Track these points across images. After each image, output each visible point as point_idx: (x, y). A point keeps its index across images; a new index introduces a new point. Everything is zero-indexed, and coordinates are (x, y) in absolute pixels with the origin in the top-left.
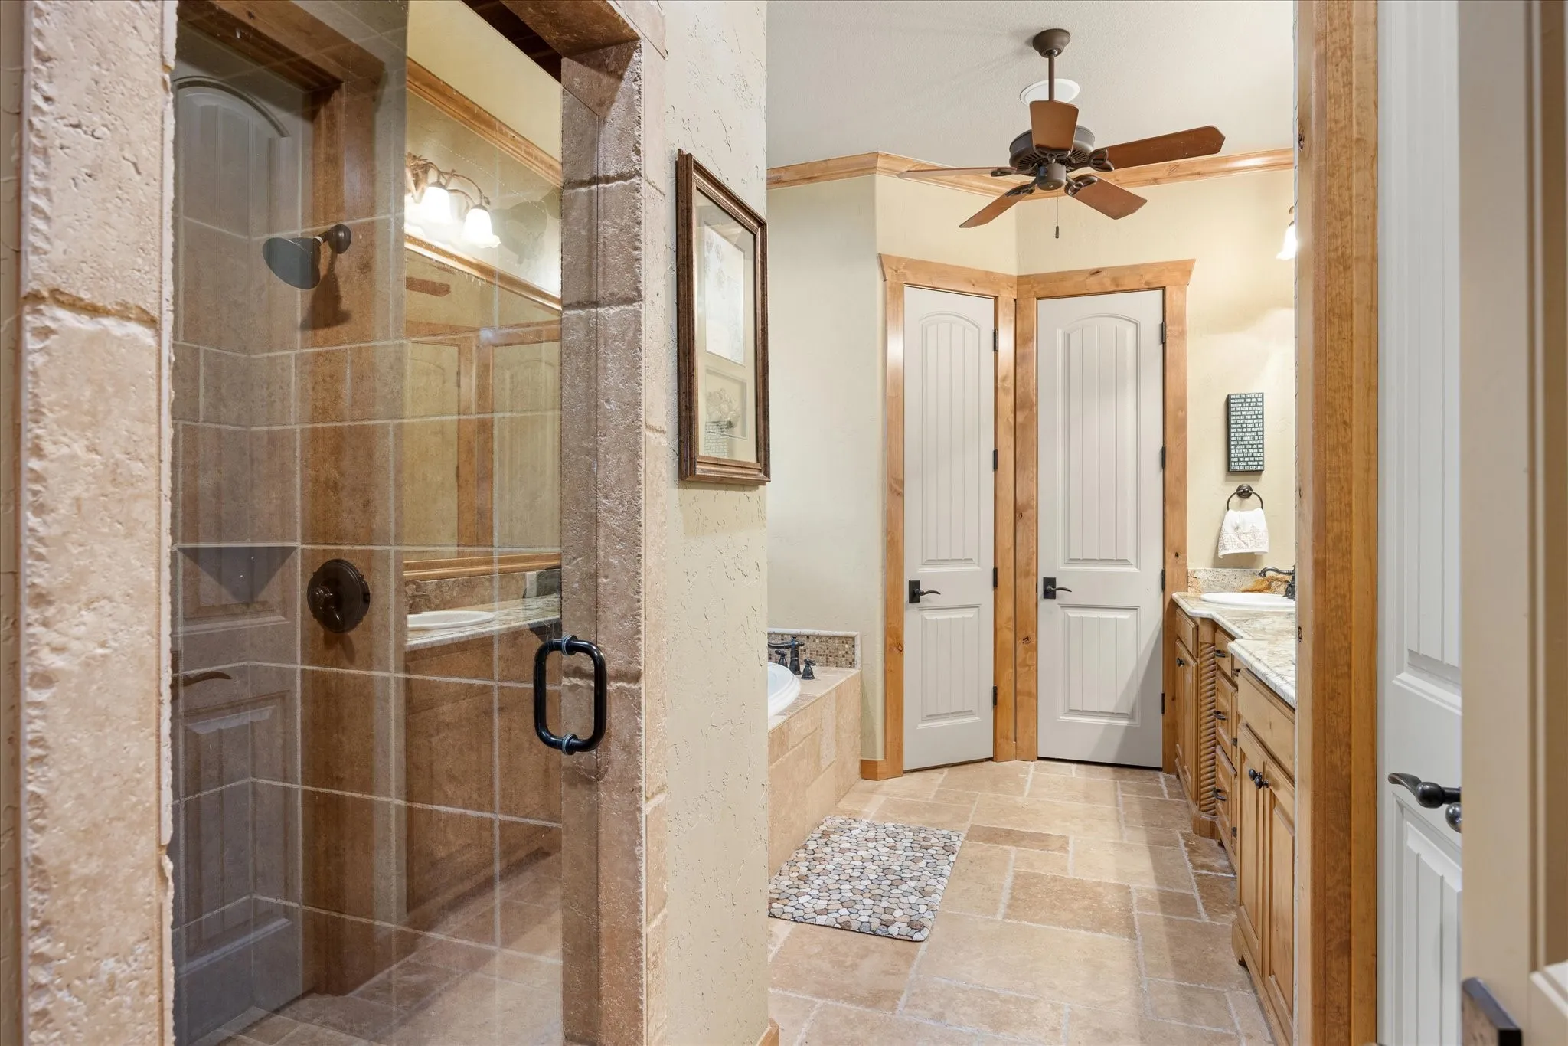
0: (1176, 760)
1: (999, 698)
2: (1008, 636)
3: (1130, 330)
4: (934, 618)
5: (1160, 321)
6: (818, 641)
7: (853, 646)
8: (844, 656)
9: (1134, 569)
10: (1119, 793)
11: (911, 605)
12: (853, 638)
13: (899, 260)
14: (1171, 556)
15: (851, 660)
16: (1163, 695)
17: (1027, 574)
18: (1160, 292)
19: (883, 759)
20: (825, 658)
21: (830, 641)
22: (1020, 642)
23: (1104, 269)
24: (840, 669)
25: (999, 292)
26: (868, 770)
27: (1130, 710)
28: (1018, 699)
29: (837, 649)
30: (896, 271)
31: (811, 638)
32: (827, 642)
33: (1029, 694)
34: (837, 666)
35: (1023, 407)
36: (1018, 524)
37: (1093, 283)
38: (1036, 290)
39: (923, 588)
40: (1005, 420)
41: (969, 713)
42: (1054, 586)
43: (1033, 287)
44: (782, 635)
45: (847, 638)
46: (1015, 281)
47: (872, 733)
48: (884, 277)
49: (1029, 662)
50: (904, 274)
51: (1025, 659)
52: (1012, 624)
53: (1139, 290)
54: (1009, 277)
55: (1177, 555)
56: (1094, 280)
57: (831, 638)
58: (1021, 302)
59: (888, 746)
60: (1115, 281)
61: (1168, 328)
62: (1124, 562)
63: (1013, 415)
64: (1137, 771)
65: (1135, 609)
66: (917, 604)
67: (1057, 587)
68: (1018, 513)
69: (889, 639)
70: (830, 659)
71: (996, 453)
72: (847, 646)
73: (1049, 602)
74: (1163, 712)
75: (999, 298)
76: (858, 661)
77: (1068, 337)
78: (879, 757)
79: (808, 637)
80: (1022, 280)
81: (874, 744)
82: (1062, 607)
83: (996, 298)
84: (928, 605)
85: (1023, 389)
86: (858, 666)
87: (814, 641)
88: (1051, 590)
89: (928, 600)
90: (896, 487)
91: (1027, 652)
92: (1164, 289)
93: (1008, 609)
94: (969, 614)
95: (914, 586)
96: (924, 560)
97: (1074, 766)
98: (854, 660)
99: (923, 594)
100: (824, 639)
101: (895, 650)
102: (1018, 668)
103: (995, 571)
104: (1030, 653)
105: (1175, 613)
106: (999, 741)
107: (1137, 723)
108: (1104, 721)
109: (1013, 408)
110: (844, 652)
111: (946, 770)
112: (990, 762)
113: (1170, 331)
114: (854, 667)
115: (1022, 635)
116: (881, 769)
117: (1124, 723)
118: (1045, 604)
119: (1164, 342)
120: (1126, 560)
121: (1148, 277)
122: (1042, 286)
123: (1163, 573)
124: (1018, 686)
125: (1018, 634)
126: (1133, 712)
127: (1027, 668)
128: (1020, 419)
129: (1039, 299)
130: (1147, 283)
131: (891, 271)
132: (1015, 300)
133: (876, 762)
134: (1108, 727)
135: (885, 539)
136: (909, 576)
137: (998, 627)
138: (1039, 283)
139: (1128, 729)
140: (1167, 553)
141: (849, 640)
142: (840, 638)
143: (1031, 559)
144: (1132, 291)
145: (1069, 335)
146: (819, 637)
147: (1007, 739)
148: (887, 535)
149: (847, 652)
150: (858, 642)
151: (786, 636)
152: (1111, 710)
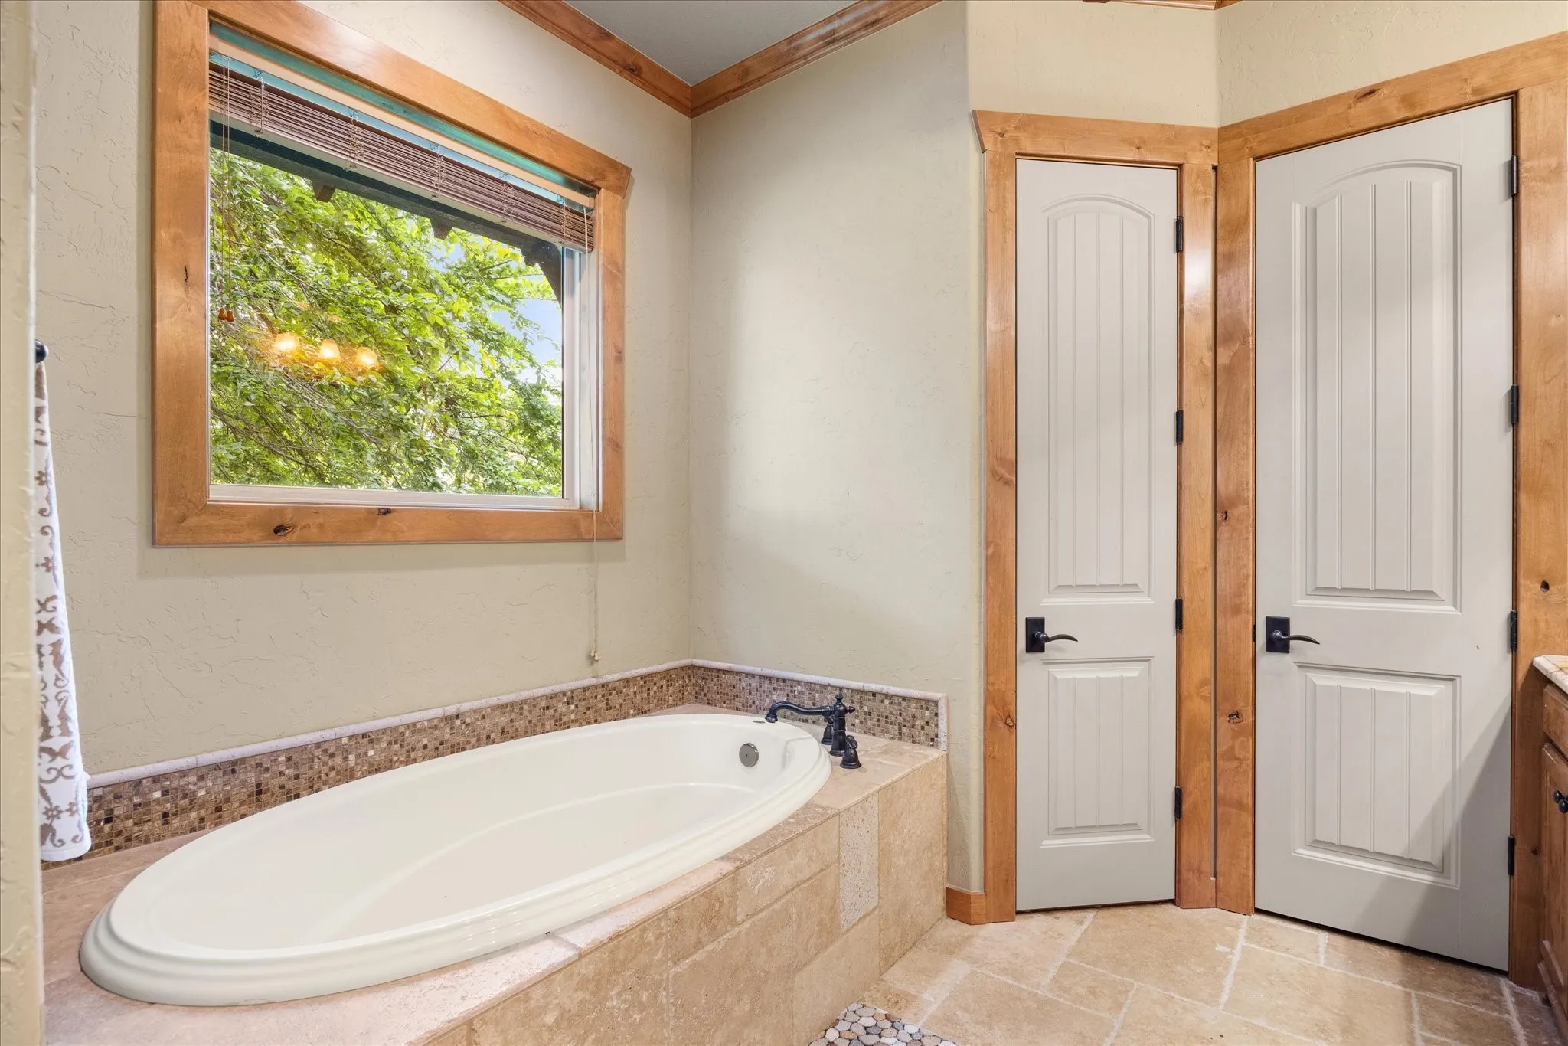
0: (1541, 967)
1: (1185, 807)
2: (1201, 708)
3: (1440, 185)
4: (1070, 676)
5: (1506, 155)
6: (887, 702)
7: (936, 715)
8: (923, 728)
9: (1448, 609)
10: (1417, 1026)
11: (1030, 656)
12: (936, 703)
13: (1008, 117)
14: (1530, 588)
15: (933, 736)
16: (1512, 842)
17: (1237, 610)
18: (1505, 105)
19: (980, 891)
20: (896, 728)
21: (904, 704)
22: (1223, 720)
23: (1384, 84)
24: (917, 746)
25: (1185, 156)
26: (957, 906)
27: (1439, 854)
28: (1220, 811)
29: (914, 717)
30: (1002, 135)
31: (879, 697)
32: (900, 704)
33: (1240, 805)
34: (914, 742)
35: (1230, 338)
36: (1220, 529)
37: (1363, 114)
38: (1254, 145)
39: (1050, 631)
40: (1197, 363)
41: (1132, 827)
42: (1286, 632)
43: (1246, 140)
44: (841, 689)
45: (927, 701)
46: (1215, 137)
47: (964, 848)
48: (982, 145)
49: (1241, 754)
50: (1017, 141)
51: (1232, 748)
52: (1208, 690)
53: (1458, 108)
54: (1203, 132)
55: (1546, 586)
56: (1364, 106)
57: (904, 699)
58: (1225, 169)
59: (989, 873)
60: (1407, 100)
61: (1525, 165)
62: (1428, 595)
63: (1211, 354)
64: (1453, 970)
65: (1450, 679)
66: (1038, 655)
67: (1293, 632)
68: (1221, 511)
69: (990, 708)
70: (904, 730)
71: (1179, 416)
72: (927, 713)
73: (1276, 658)
74: (1511, 872)
75: (1186, 168)
76: (942, 739)
77: (1312, 216)
78: (975, 887)
79: (874, 694)
80: (1226, 133)
81: (966, 863)
82: (1302, 666)
83: (1180, 167)
84: (1058, 656)
85: (1228, 311)
86: (943, 745)
87: (883, 702)
88: (1279, 639)
89: (1058, 649)
90: (1002, 471)
91: (1236, 735)
92: (1514, 96)
93: (1201, 665)
94: (1132, 672)
95: (1035, 626)
96: (1053, 586)
97: (1323, 937)
98: (937, 736)
99: (1048, 639)
100: (896, 700)
101: (1001, 725)
102: (1220, 762)
103: (1179, 604)
104: (1241, 739)
105: (1542, 694)
106: (1185, 875)
107: (1453, 882)
108: (1385, 869)
109: (1211, 342)
110: (923, 722)
111: (1090, 915)
112: (1170, 906)
113: (1528, 170)
114: (937, 747)
115: (1226, 708)
116: (975, 907)
117: (1425, 878)
118: (1269, 662)
119: (1514, 195)
120: (1432, 593)
121: (1479, 80)
122: (1263, 136)
123: (1514, 619)
124: (1220, 789)
125: (1220, 707)
126: (1444, 860)
127: (1235, 764)
128: (1223, 360)
129: (1257, 159)
130: (1475, 91)
131: (991, 135)
132: (1215, 168)
133: (968, 897)
134: (1392, 880)
135: (984, 552)
136: (1027, 610)
137: (1185, 693)
138: (1257, 132)
139: (1433, 891)
140: (1522, 581)
141: (928, 704)
142: (918, 700)
143: (1244, 586)
144: (1444, 112)
145: (1315, 211)
146: (888, 696)
147: (1200, 872)
148: (987, 547)
149: (927, 723)
150: (942, 709)
151: (845, 691)
152: (1398, 851)
